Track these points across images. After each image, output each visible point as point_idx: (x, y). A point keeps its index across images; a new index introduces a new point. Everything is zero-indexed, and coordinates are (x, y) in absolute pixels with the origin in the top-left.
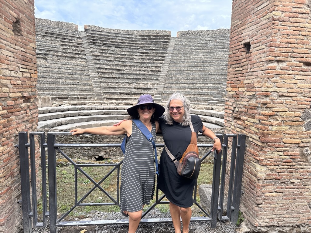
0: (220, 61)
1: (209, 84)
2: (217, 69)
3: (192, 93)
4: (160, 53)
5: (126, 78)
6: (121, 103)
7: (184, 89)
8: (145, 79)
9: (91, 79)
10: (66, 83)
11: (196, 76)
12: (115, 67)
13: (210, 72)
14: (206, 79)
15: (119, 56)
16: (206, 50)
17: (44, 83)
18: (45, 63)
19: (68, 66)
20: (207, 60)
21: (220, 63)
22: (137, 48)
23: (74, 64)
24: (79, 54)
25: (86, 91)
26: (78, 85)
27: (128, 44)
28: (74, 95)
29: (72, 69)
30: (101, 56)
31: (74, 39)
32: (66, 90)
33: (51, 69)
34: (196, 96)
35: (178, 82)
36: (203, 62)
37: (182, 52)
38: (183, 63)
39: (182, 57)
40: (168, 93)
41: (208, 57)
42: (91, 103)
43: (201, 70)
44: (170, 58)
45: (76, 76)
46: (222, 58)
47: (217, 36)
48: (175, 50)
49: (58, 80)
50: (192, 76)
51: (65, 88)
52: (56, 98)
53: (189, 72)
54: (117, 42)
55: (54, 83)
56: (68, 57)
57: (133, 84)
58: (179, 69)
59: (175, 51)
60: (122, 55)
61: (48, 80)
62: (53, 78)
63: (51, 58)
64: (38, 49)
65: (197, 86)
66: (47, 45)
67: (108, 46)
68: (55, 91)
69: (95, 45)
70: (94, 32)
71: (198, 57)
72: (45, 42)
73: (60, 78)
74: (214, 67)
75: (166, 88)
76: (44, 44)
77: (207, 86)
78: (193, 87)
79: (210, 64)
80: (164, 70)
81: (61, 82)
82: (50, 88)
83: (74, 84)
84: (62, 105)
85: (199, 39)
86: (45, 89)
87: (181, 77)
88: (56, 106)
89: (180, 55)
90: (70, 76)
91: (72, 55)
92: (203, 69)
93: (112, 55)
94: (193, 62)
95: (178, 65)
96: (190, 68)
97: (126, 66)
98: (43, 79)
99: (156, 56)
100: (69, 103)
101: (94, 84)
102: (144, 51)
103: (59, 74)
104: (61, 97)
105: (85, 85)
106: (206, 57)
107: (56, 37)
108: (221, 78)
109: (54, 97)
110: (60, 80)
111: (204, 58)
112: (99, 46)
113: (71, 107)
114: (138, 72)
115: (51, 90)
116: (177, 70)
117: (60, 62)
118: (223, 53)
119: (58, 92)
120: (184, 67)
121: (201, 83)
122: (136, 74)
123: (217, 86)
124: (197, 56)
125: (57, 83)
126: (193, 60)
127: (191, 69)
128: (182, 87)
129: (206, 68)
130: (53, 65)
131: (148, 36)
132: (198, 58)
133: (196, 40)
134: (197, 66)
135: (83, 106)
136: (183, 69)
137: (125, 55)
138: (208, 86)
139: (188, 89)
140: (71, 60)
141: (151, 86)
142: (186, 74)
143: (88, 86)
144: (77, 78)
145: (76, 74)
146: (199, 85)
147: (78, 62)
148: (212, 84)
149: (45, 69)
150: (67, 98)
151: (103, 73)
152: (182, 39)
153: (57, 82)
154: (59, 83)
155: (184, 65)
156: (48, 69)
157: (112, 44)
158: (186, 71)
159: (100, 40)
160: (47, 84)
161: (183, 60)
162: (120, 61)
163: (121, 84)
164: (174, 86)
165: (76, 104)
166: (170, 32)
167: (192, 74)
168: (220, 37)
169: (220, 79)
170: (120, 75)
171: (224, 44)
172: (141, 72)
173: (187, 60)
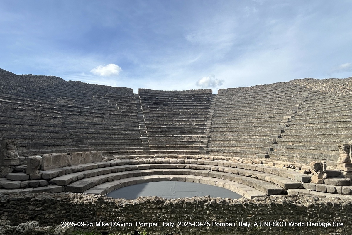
0: (262, 114)
1: (255, 136)
2: (260, 121)
3: (238, 145)
4: (203, 108)
5: (172, 132)
6: (167, 156)
7: (229, 141)
8: (190, 132)
9: (141, 134)
10: (118, 138)
11: (241, 129)
12: (162, 123)
13: (254, 125)
14: (251, 132)
15: (167, 112)
16: (246, 104)
17: (98, 139)
18: (102, 121)
19: (122, 123)
20: (249, 113)
21: (263, 115)
22: (182, 105)
23: (127, 121)
24: (132, 112)
25: (135, 145)
26: (129, 140)
27: (174, 102)
28: (124, 149)
29: (125, 125)
30: (150, 113)
31: (129, 100)
32: (117, 145)
33: (107, 126)
34: (242, 148)
35: (222, 134)
36: (245, 115)
37: (224, 107)
38: (226, 117)
39: (224, 111)
40: (213, 145)
41: (249, 110)
42: (138, 157)
43: (245, 122)
44: (213, 112)
45: (128, 132)
46: (264, 111)
47: (256, 91)
48: (218, 105)
49: (111, 136)
50: (236, 129)
51: (116, 143)
52: (108, 152)
53: (232, 124)
54: (165, 101)
55: (107, 139)
56: (122, 115)
57: (179, 137)
58: (223, 122)
59: (217, 107)
60: (169, 111)
61: (102, 136)
62: (107, 134)
63: (108, 116)
64: (98, 109)
65: (242, 138)
66: (106, 105)
67: (157, 105)
68: (107, 146)
69: (146, 104)
70: (146, 94)
71: (240, 110)
72: (105, 104)
73: (113, 134)
74: (257, 119)
75: (211, 140)
76: (103, 106)
77: (252, 138)
78: (238, 140)
79: (253, 117)
80: (208, 123)
81: (113, 138)
82: (103, 143)
83: (125, 139)
84: (112, 159)
85: (239, 95)
86: (99, 144)
87: (225, 130)
88: (106, 161)
89: (222, 109)
90: (123, 132)
91: (126, 114)
92: (247, 122)
93: (161, 112)
94: (235, 115)
95: (221, 118)
96: (233, 120)
97: (172, 121)
98: (98, 135)
99: (199, 111)
100: (118, 158)
101: (143, 139)
102: (189, 107)
103: (113, 130)
104: (111, 151)
105: (134, 139)
106: (247, 110)
107: (114, 99)
108: (267, 130)
109: (105, 151)
110: (113, 135)
111: (245, 111)
112: (150, 105)
113: (119, 161)
114: (183, 127)
115: (104, 145)
116: (220, 123)
117: (115, 120)
118: (264, 106)
119: (110, 147)
120: (227, 120)
121: (246, 135)
122: (181, 128)
123: (264, 138)
124: (238, 110)
125: (110, 139)
126: (236, 113)
127: (235, 121)
128: (226, 140)
129: (249, 121)
130: (109, 122)
131: (192, 95)
132: (240, 112)
133: (236, 96)
134: (240, 119)
135: (131, 160)
136: (226, 122)
137: (172, 111)
138: (254, 139)
139: (233, 142)
140: (124, 118)
141: (196, 138)
142: (229, 127)
143: (137, 140)
144: (128, 133)
145: (128, 129)
146: (243, 137)
147: (131, 119)
148: (258, 136)
149: (101, 126)
150: (117, 153)
151: (151, 128)
152: (222, 95)
153: (111, 137)
154: (112, 139)
155: (227, 118)
156: (104, 126)
157: (161, 103)
158: (229, 124)
159: (151, 100)
160: (101, 139)
161: (225, 114)
162: (167, 117)
163: (167, 137)
164: (218, 138)
165: (125, 159)
166: (211, 91)
167: (235, 127)
168: (259, 92)
169: (265, 131)
170: (167, 129)
171: (263, 98)
172: (186, 126)
173: (230, 113)
